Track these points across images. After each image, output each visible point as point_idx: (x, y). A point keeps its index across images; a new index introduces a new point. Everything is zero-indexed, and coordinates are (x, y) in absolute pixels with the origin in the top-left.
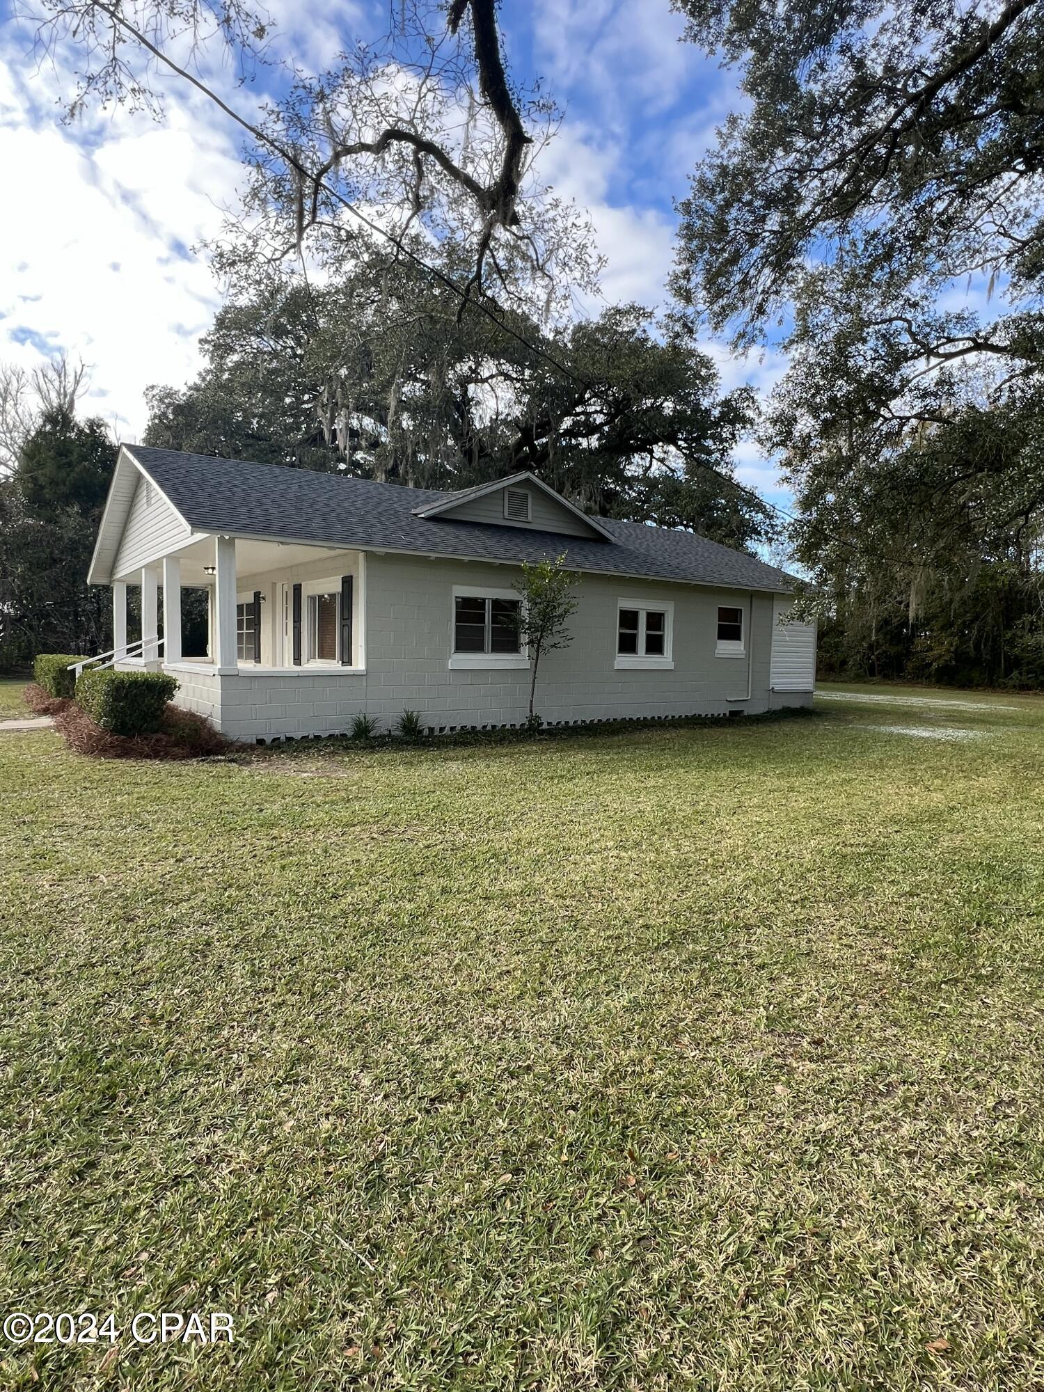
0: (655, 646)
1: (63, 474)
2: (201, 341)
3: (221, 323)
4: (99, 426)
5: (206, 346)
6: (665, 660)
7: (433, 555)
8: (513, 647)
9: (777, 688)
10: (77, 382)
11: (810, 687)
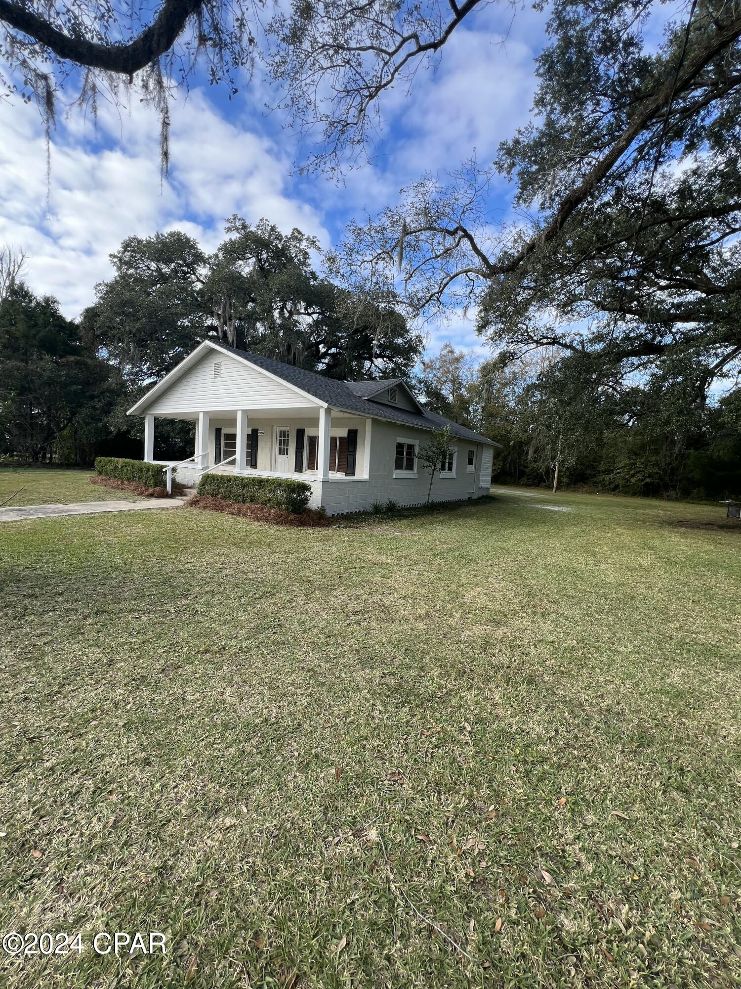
0: (450, 469)
1: (33, 332)
2: (111, 256)
5: (116, 260)
6: (453, 474)
7: (384, 420)
8: (410, 467)
9: (483, 487)
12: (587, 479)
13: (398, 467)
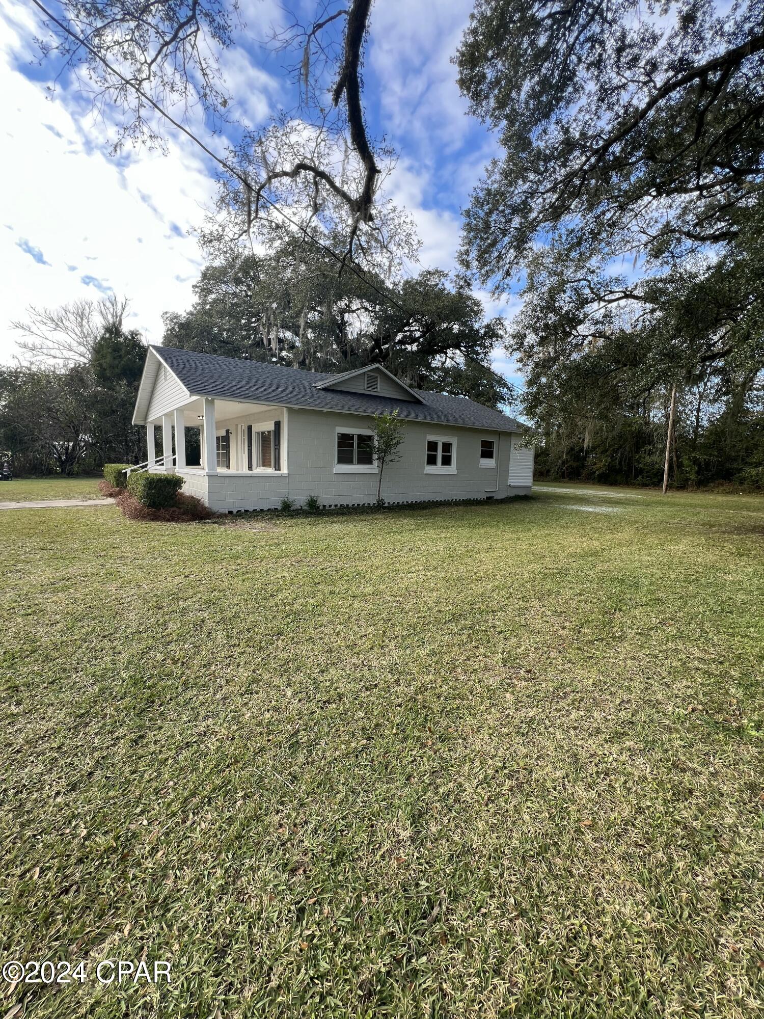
0: (447, 461)
1: (116, 362)
2: (193, 286)
3: (205, 276)
4: (136, 335)
5: (196, 290)
6: (452, 469)
7: (325, 410)
9: (512, 484)
10: (123, 309)
11: (530, 484)
12: (733, 474)
13: (341, 460)
